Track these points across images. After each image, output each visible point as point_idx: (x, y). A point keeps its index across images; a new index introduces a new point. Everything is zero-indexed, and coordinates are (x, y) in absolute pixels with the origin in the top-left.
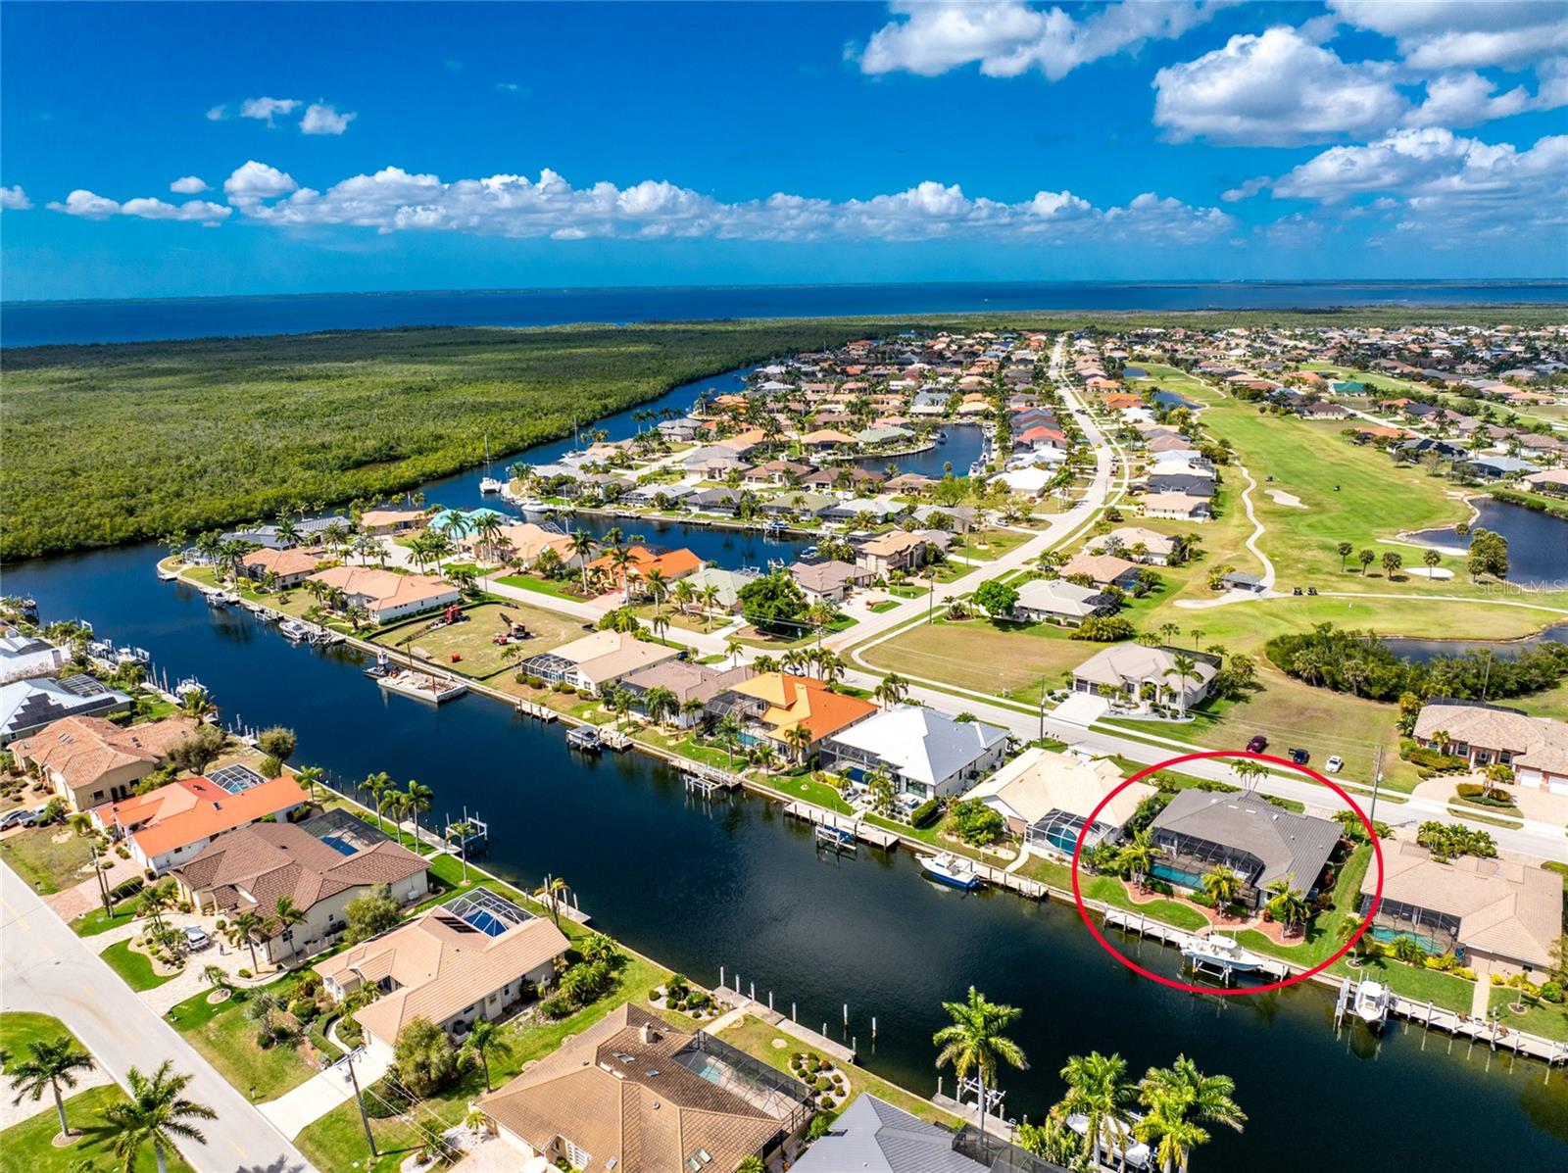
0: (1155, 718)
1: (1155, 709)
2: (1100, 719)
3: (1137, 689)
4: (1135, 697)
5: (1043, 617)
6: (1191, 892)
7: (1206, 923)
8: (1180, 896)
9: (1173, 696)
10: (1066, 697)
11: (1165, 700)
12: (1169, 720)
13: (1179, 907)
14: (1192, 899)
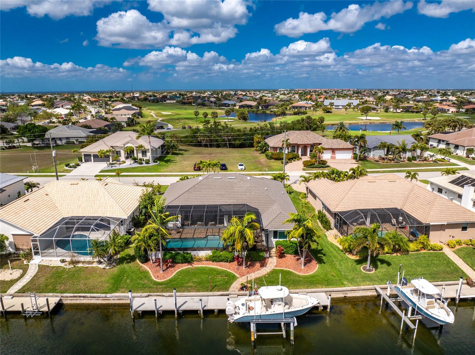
0: (136, 165)
1: (135, 160)
2: (101, 172)
3: (122, 153)
4: (122, 158)
5: (64, 141)
6: (209, 253)
7: (234, 278)
8: (200, 260)
9: (144, 153)
10: (78, 165)
11: (140, 156)
12: (144, 165)
13: (203, 271)
14: (213, 259)
